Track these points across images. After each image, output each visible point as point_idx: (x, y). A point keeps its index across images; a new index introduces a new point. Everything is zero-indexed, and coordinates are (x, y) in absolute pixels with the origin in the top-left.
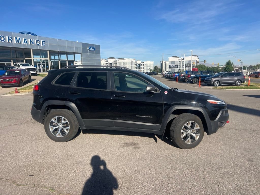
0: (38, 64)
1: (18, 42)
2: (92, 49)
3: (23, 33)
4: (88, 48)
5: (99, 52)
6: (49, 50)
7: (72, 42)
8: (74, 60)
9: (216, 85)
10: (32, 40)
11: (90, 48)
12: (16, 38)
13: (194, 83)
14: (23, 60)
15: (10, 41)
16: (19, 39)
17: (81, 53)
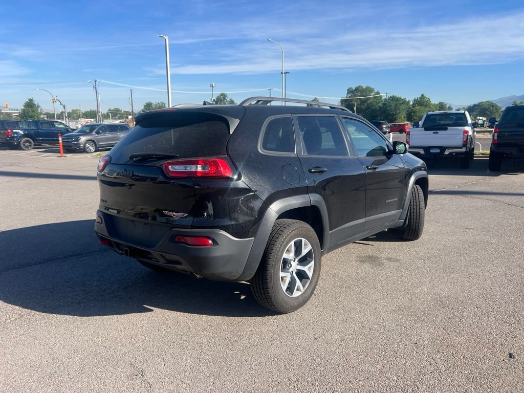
9: (90, 151)
13: (22, 149)
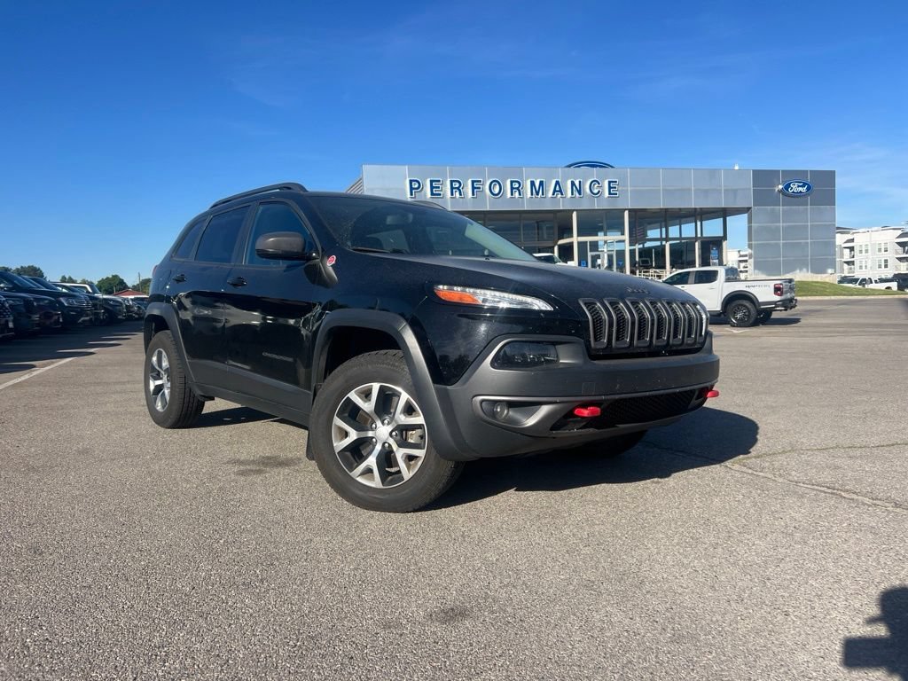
0: (592, 257)
1: (538, 194)
2: (795, 188)
3: (578, 165)
4: (781, 187)
5: (828, 198)
6: (630, 207)
7: (713, 173)
8: (722, 235)
10: (577, 183)
11: (787, 187)
12: (533, 183)
14: (553, 247)
15: (517, 194)
16: (541, 183)
17: (747, 210)
